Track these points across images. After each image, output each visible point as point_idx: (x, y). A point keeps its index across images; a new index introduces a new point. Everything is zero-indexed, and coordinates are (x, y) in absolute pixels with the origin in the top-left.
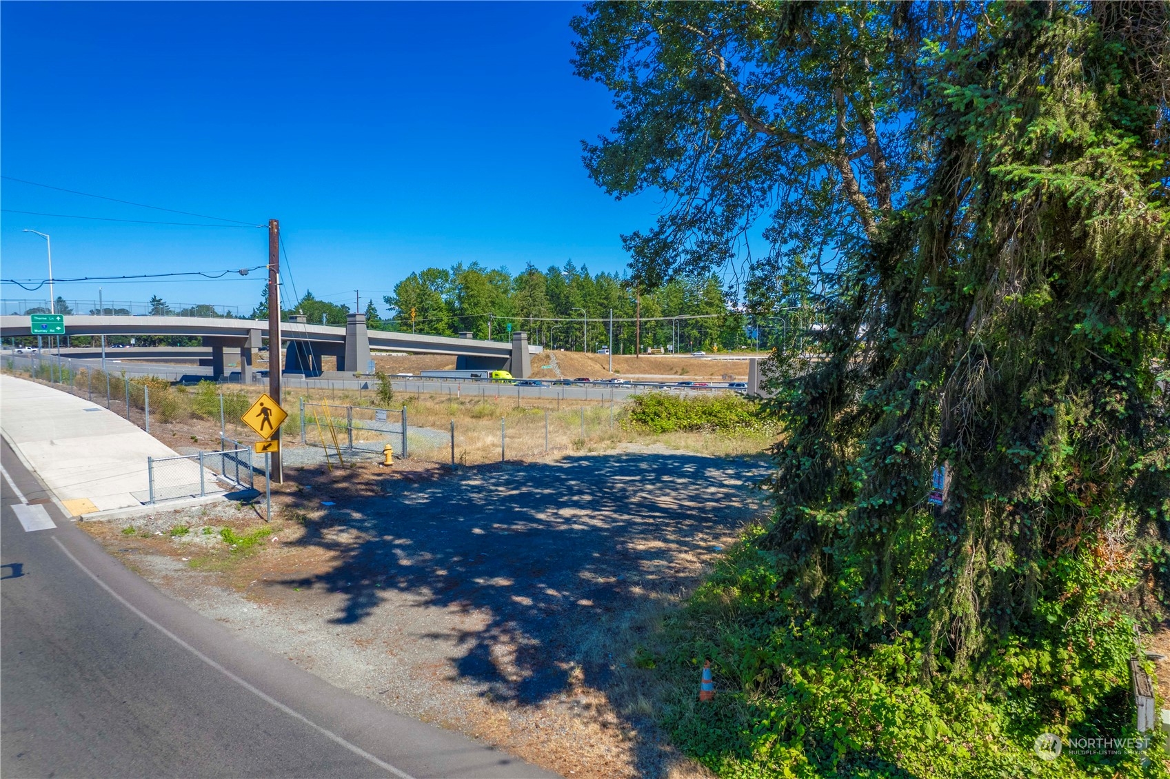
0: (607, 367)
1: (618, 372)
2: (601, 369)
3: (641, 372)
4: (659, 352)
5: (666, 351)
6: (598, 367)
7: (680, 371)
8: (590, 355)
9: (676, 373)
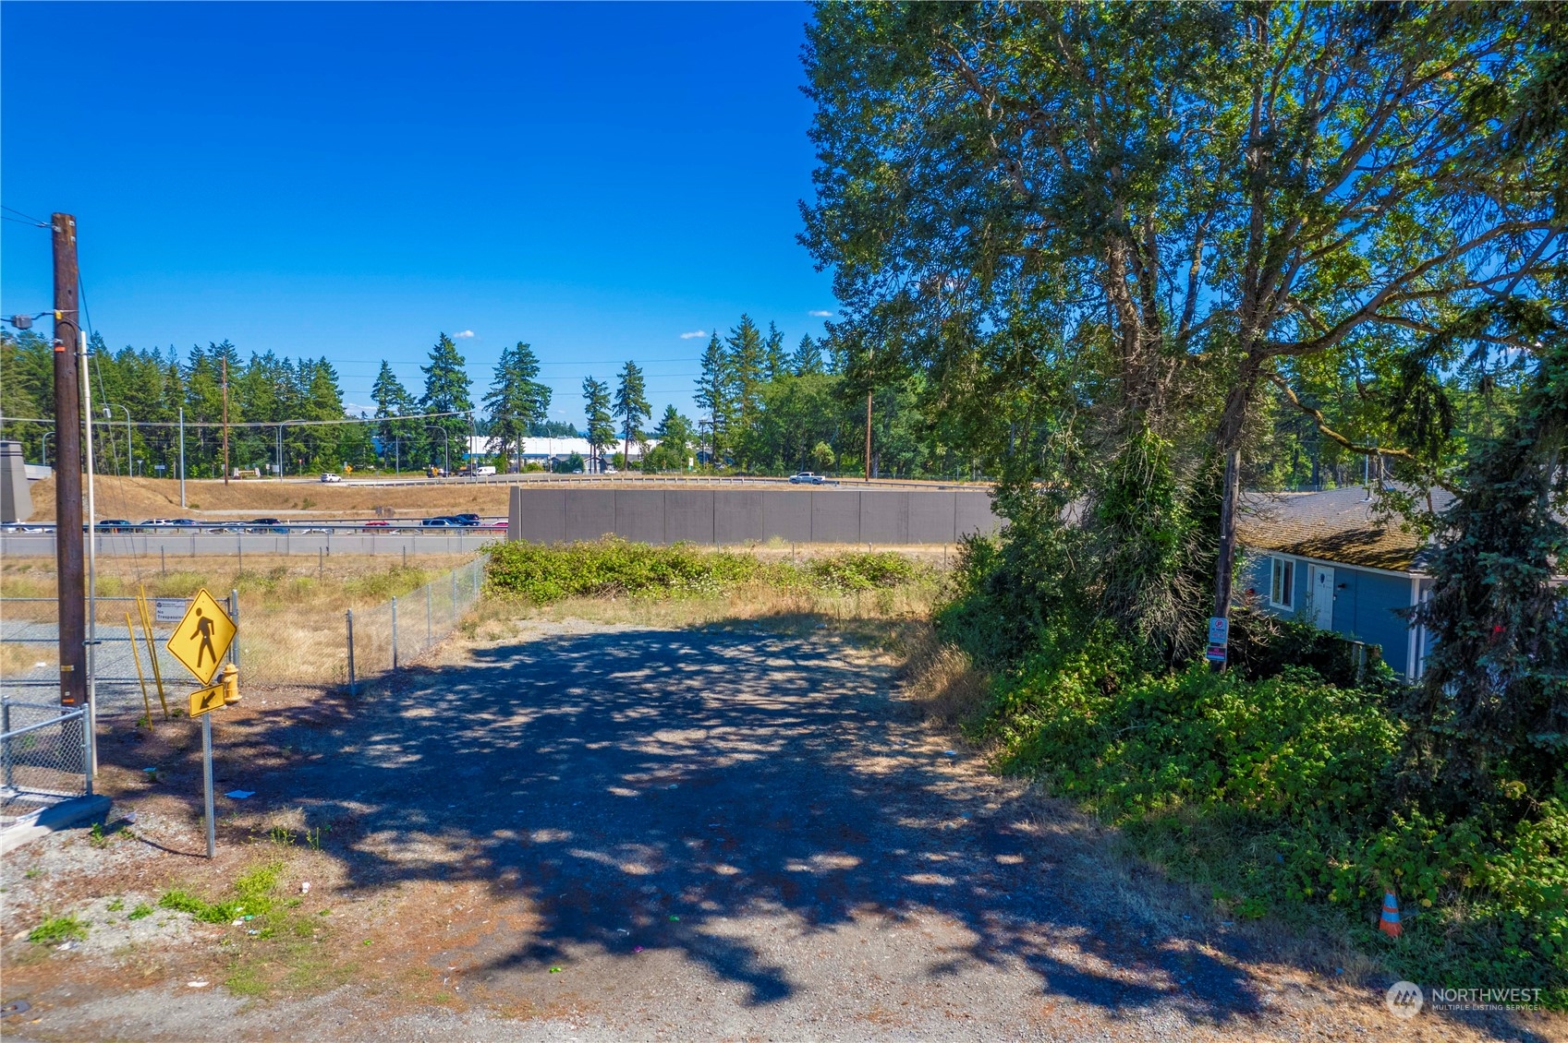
0: (175, 499)
1: (197, 507)
2: (167, 503)
3: (235, 507)
4: (253, 476)
5: (264, 473)
6: (160, 500)
7: (301, 504)
8: (140, 480)
9: (295, 506)
